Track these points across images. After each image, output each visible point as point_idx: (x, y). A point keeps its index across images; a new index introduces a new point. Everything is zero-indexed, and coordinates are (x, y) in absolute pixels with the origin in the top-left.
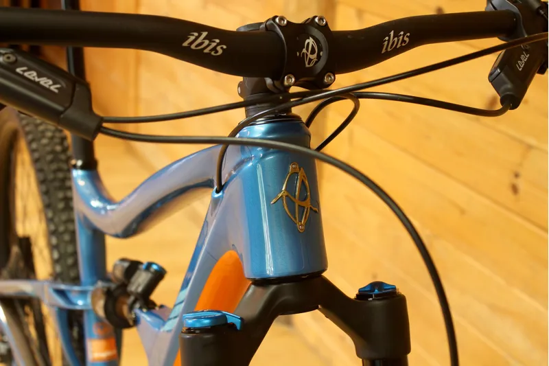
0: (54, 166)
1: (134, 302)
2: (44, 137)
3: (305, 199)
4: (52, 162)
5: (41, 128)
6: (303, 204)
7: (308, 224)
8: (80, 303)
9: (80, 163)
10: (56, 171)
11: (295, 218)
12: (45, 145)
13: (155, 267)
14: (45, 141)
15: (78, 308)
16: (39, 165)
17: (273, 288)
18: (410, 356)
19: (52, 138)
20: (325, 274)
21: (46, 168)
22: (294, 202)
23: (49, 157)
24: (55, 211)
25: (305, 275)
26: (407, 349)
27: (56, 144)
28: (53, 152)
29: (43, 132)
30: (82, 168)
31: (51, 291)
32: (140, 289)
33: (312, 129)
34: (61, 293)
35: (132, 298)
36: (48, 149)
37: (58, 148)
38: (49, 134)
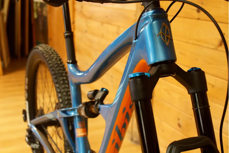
0: (58, 69)
1: (97, 104)
2: (53, 59)
3: (168, 35)
4: (57, 67)
5: (52, 56)
6: (168, 36)
7: (170, 43)
8: (72, 114)
9: (71, 61)
10: (59, 70)
11: (165, 41)
12: (54, 61)
13: (105, 90)
14: (54, 60)
15: (72, 116)
16: (52, 69)
17: (159, 66)
18: (207, 92)
19: (56, 59)
20: (176, 63)
21: (55, 69)
22: (164, 36)
23: (56, 66)
24: (60, 84)
25: (170, 60)
26: (206, 90)
27: (58, 61)
28: (57, 64)
29: (53, 57)
30: (71, 63)
31: (60, 112)
32: (99, 98)
33: (168, 13)
34: (64, 112)
35: (96, 102)
36: (55, 63)
37: (59, 62)
38: (55, 58)
